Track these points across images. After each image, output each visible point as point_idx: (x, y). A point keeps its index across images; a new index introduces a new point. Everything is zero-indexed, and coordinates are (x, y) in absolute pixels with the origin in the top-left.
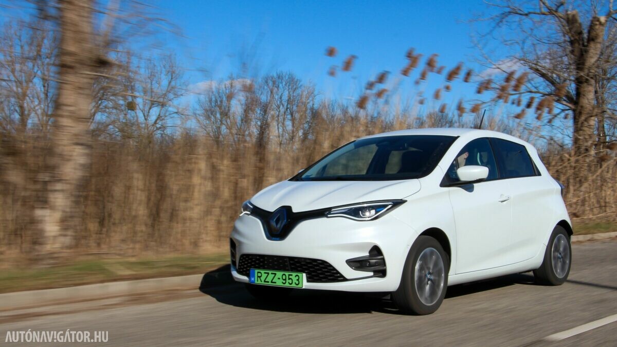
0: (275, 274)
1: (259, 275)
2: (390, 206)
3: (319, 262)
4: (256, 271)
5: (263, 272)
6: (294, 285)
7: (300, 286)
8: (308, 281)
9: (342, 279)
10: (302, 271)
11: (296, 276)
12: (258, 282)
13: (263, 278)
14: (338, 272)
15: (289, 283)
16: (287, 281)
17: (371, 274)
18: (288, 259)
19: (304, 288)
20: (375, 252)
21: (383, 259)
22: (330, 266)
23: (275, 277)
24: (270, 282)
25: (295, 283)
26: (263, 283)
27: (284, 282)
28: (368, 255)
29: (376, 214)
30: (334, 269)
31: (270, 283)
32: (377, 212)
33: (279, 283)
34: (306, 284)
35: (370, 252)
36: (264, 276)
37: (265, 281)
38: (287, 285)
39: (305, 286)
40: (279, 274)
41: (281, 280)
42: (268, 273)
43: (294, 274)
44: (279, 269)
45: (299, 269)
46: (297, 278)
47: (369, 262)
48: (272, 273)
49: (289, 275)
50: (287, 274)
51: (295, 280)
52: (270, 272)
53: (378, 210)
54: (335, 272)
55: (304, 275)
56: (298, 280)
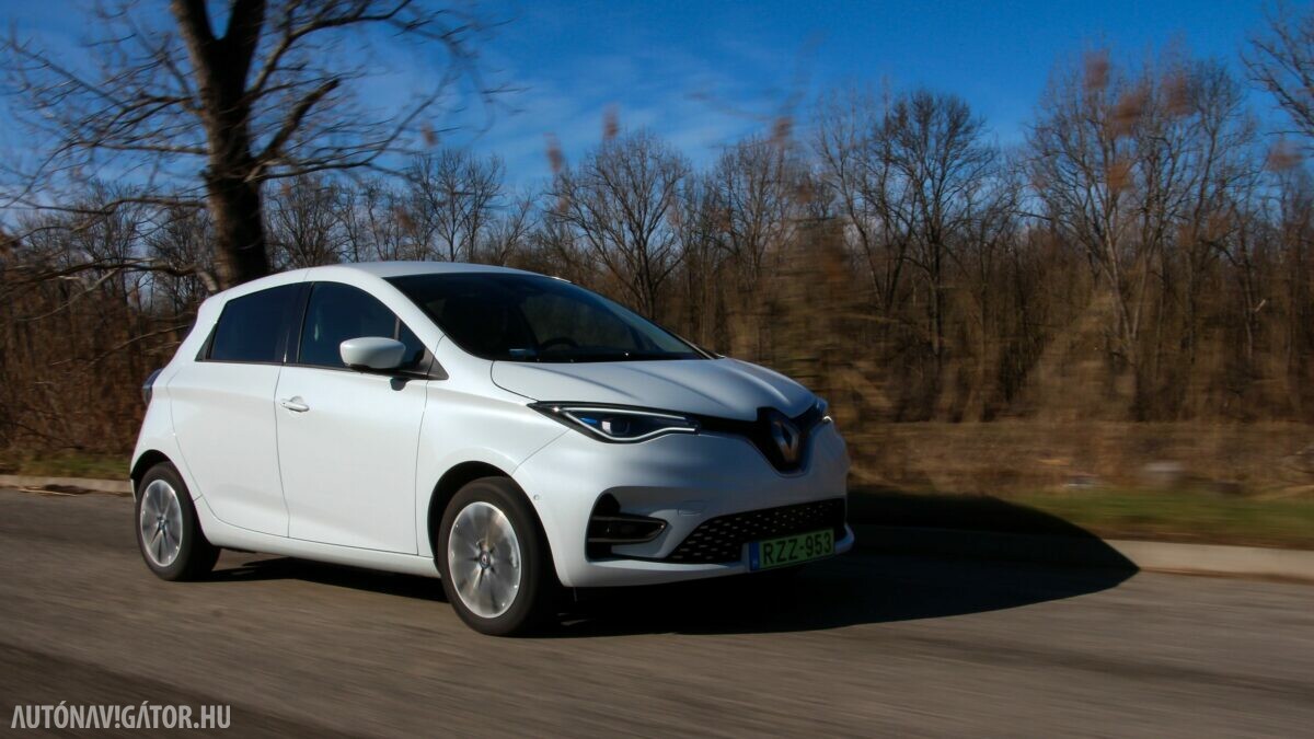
0: (795, 541)
1: (768, 549)
4: (761, 544)
5: (773, 542)
6: (823, 553)
13: (775, 556)
16: (814, 548)
26: (776, 564)
27: (809, 551)
31: (788, 561)
33: (802, 556)
36: (777, 548)
40: (802, 539)
42: (784, 543)
43: (823, 533)
44: (800, 530)
48: (790, 541)
50: (813, 535)
56: (828, 542)
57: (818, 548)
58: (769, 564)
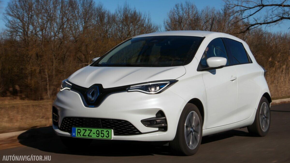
0: (91, 130)
1: (79, 131)
2: (168, 84)
3: (122, 121)
4: (77, 129)
6: (105, 138)
7: (109, 138)
8: (115, 135)
9: (138, 132)
10: (111, 128)
11: (106, 132)
12: (78, 136)
13: (82, 134)
14: (136, 128)
15: (101, 136)
17: (157, 129)
18: (100, 120)
19: (112, 139)
20: (160, 115)
21: (166, 120)
22: (131, 124)
23: (91, 132)
24: (87, 136)
25: (106, 136)
26: (82, 136)
27: (98, 135)
28: (155, 116)
29: (159, 89)
30: (133, 126)
32: (160, 88)
33: (94, 136)
34: (113, 137)
35: (156, 115)
36: (83, 132)
37: (83, 135)
38: (100, 137)
39: (113, 138)
40: (94, 130)
41: (96, 134)
42: (86, 130)
43: (105, 130)
44: (94, 127)
45: (108, 126)
46: (107, 132)
47: (156, 121)
48: (89, 130)
49: (101, 131)
50: (100, 130)
51: (106, 134)
52: (87, 129)
53: (161, 87)
54: (133, 128)
55: (112, 130)
56: (108, 134)
57: (102, 135)
58: (79, 136)
